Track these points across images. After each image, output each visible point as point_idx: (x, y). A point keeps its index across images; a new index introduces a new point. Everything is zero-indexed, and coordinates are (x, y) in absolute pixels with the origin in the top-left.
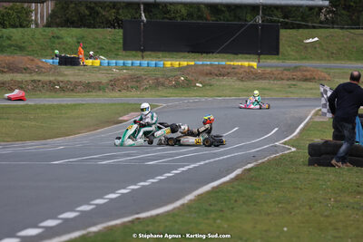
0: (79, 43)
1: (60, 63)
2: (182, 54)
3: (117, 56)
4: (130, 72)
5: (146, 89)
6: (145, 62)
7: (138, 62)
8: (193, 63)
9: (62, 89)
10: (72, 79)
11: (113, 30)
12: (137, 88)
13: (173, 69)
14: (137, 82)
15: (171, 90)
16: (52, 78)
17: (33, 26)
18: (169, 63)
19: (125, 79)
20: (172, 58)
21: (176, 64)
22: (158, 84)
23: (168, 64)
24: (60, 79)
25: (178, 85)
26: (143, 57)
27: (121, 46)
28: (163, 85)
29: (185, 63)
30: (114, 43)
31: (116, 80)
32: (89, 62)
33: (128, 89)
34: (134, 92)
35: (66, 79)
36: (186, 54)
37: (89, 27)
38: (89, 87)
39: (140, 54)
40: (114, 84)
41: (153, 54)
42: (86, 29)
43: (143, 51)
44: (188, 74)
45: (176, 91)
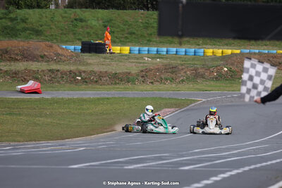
0: (105, 26)
1: (83, 50)
2: (226, 41)
3: (149, 42)
4: (165, 62)
5: (183, 81)
6: (182, 50)
7: (175, 49)
8: (238, 51)
9: (84, 81)
10: (96, 69)
11: (146, 12)
12: (172, 80)
13: (214, 58)
14: (172, 73)
15: (212, 83)
16: (73, 68)
17: (53, 7)
18: (211, 50)
19: (158, 70)
20: (214, 46)
21: (219, 52)
22: (197, 76)
23: (209, 52)
24: (82, 68)
25: (220, 77)
26: (180, 44)
27: (155, 30)
28: (202, 76)
29: (229, 52)
30: (146, 28)
31: (147, 70)
32: (116, 49)
33: (161, 81)
34: (168, 85)
35: (89, 68)
36: (231, 41)
37: (118, 8)
38: (116, 79)
39: (176, 40)
40: (146, 75)
41: (192, 40)
42: (114, 11)
43: (180, 37)
44: (232, 64)
45: (218, 84)
